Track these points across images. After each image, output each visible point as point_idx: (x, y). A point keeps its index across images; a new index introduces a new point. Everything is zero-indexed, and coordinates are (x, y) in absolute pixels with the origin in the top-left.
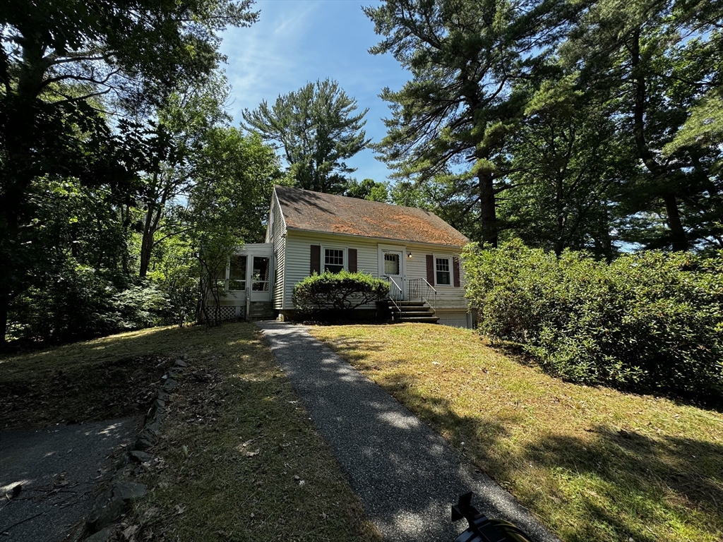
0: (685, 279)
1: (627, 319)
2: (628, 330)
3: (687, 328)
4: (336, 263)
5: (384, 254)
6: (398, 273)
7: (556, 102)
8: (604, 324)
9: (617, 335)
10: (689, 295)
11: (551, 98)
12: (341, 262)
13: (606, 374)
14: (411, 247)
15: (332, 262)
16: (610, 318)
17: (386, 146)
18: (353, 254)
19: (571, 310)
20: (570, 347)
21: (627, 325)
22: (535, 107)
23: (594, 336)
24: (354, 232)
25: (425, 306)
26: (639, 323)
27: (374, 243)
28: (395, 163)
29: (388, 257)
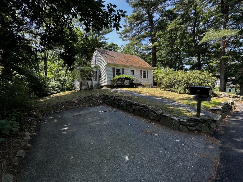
0: (199, 76)
1: (190, 83)
2: (190, 85)
3: (198, 84)
4: (119, 72)
5: (130, 70)
6: (134, 75)
7: (176, 27)
8: (186, 84)
9: (188, 86)
10: (200, 79)
11: (174, 26)
12: (120, 72)
13: (186, 92)
14: (137, 68)
15: (118, 72)
16: (187, 83)
17: (123, 34)
18: (123, 70)
19: (180, 82)
20: (180, 88)
21: (190, 84)
22: (170, 28)
23: (184, 86)
24: (123, 64)
25: (141, 83)
26: (192, 84)
27: (128, 67)
28: (125, 39)
29: (131, 71)
